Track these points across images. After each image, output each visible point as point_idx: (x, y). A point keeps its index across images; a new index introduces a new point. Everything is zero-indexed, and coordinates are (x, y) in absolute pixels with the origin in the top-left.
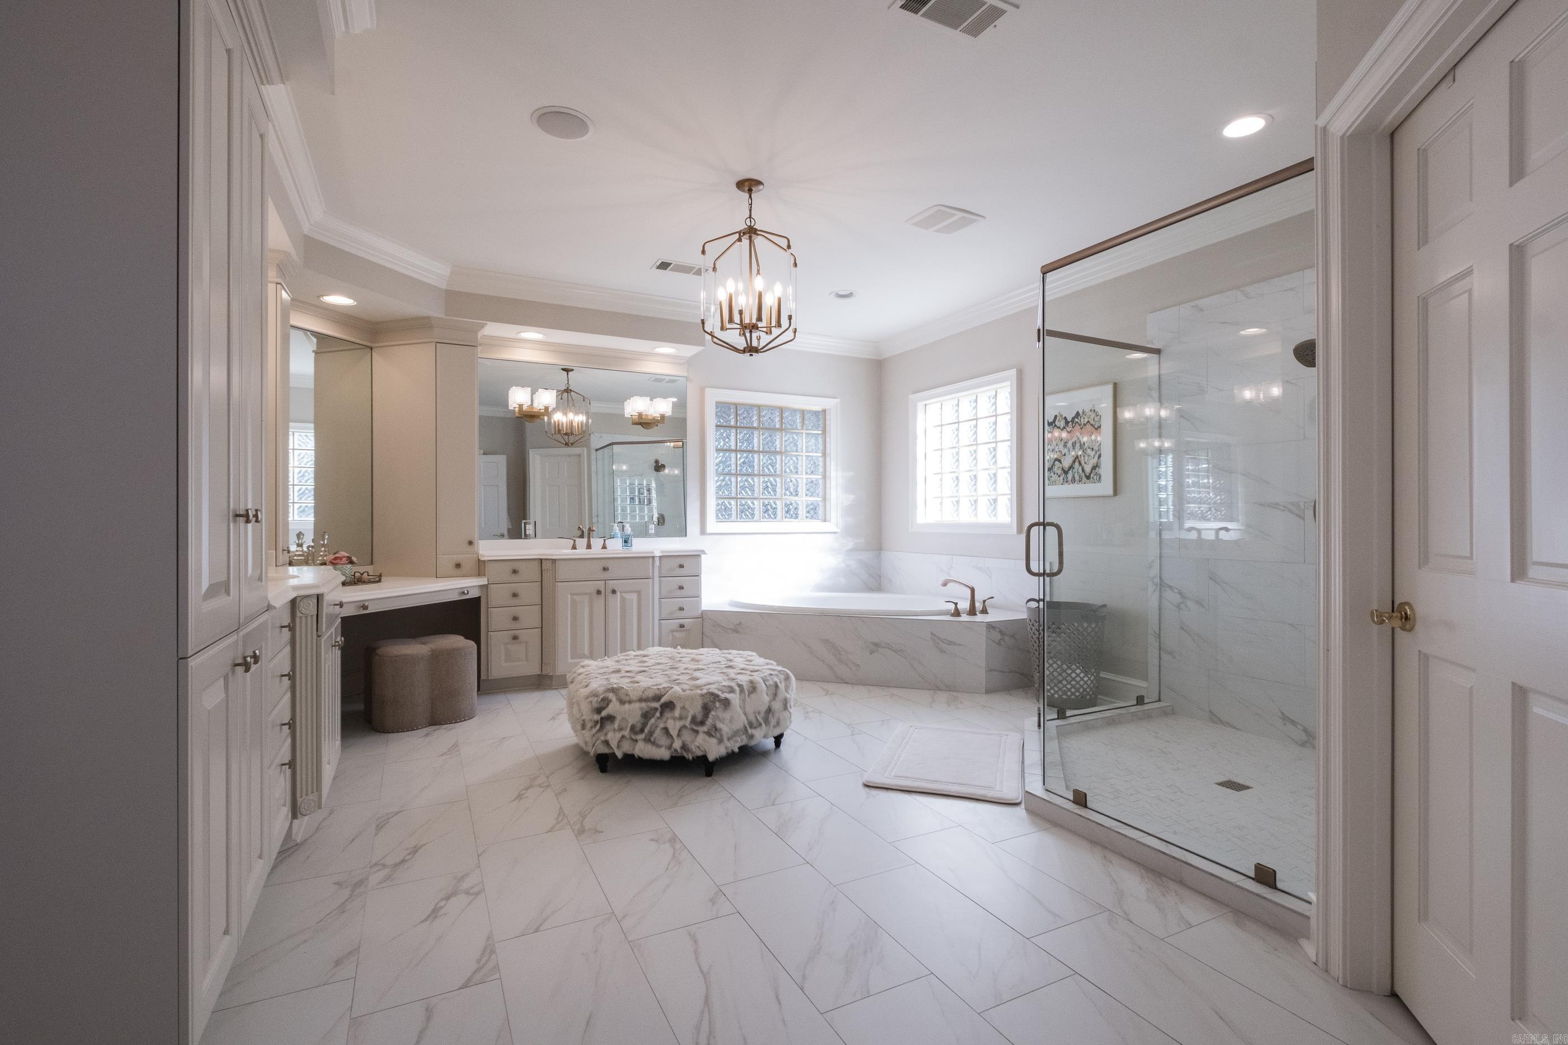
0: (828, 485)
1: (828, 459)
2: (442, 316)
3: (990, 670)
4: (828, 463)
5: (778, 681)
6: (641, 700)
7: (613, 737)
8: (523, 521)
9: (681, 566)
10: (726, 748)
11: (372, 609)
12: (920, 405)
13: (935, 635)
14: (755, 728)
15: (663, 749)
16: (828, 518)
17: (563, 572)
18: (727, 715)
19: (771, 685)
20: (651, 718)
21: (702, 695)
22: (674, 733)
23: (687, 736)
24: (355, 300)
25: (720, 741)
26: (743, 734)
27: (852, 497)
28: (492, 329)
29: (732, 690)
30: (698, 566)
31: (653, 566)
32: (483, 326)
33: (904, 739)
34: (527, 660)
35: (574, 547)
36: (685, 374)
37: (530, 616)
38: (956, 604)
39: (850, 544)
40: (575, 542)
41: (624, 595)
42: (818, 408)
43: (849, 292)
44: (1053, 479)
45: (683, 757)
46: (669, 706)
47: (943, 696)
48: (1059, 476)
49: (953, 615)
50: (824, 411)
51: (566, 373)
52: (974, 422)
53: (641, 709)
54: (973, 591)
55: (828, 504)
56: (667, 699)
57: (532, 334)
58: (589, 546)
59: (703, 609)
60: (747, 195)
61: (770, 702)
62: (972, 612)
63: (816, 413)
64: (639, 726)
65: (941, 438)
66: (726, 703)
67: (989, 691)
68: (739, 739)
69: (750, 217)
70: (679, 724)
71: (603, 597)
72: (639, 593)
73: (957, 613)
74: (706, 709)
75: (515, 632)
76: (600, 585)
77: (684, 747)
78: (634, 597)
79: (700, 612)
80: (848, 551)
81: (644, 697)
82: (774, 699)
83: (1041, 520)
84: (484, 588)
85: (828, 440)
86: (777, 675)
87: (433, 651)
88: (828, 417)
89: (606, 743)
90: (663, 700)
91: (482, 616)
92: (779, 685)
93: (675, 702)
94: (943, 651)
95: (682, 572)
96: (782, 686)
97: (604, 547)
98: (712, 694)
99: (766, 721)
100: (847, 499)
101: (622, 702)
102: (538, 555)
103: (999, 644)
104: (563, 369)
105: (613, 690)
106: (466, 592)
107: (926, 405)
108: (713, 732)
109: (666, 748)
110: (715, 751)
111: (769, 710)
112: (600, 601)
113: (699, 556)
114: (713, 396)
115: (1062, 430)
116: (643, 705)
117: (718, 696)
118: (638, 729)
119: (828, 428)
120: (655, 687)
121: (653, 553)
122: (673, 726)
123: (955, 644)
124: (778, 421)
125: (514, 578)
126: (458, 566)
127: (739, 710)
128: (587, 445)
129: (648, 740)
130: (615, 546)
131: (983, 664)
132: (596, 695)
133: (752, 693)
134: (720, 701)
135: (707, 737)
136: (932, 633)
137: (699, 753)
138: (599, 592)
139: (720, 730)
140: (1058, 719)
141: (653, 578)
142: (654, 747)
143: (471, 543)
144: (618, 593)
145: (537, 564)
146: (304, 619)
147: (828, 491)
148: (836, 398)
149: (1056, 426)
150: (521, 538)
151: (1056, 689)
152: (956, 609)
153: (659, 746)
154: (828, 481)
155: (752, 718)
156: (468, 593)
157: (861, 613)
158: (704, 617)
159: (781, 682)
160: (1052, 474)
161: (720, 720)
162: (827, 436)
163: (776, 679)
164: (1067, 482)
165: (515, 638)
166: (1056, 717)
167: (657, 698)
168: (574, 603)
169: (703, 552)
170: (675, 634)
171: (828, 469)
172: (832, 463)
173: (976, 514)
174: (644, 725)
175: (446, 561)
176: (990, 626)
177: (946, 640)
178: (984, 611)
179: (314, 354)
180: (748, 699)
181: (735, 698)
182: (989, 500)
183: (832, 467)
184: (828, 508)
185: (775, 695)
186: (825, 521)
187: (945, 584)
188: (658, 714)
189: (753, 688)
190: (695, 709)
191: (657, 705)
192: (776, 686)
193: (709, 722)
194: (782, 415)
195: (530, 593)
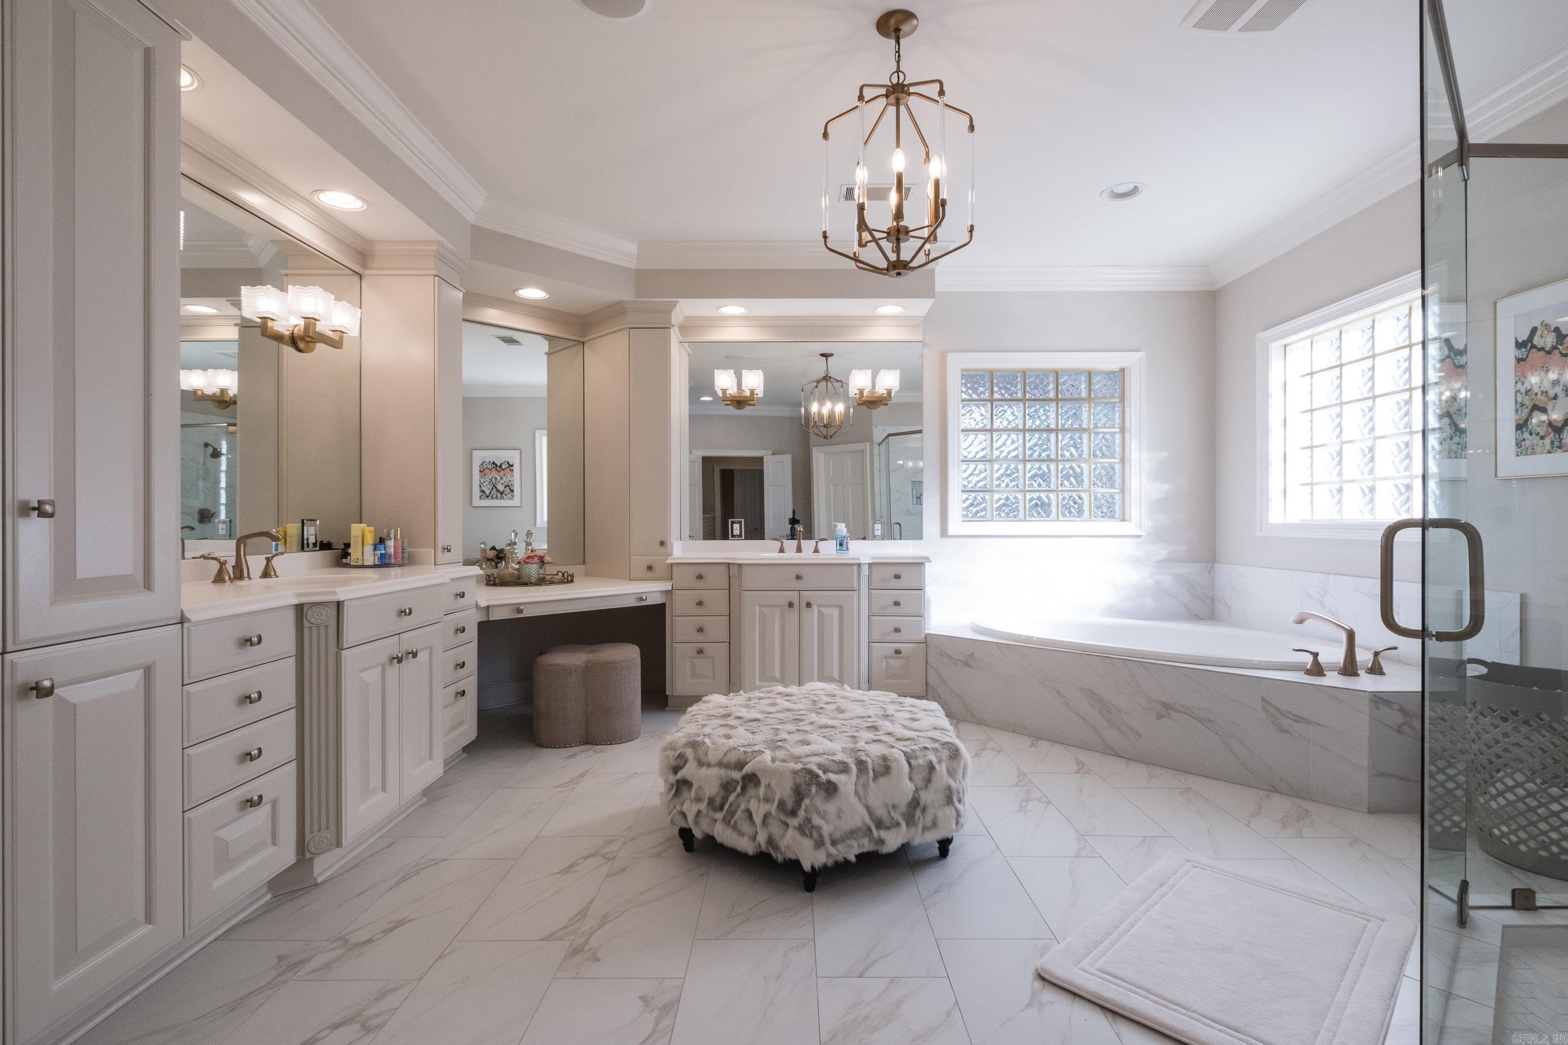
0: (1127, 472)
1: (1127, 436)
2: (633, 299)
3: (1377, 774)
4: (1127, 441)
5: (934, 760)
6: (721, 764)
7: (691, 809)
8: (730, 520)
9: (897, 577)
10: (829, 855)
11: (528, 613)
12: (1275, 348)
13: (1269, 703)
14: (889, 828)
15: (746, 839)
16: (1127, 517)
17: (749, 579)
18: (830, 808)
19: (919, 765)
20: (731, 792)
21: (795, 772)
22: (758, 819)
23: (775, 828)
24: (548, 293)
25: (820, 844)
26: (865, 836)
27: (1166, 487)
28: (687, 308)
29: (844, 769)
30: (921, 577)
31: (859, 576)
32: (674, 305)
33: (1163, 884)
34: (714, 679)
35: (782, 550)
36: (920, 338)
37: (717, 628)
38: (1315, 655)
39: (1163, 553)
40: (782, 544)
41: (823, 609)
42: (1115, 367)
43: (1131, 186)
44: (1528, 443)
45: (770, 855)
46: (752, 780)
47: (1280, 804)
48: (1542, 438)
49: (1309, 672)
50: (1123, 370)
51: (825, 358)
52: (1369, 363)
53: (720, 778)
54: (1351, 635)
55: (1127, 496)
56: (751, 769)
57: (732, 308)
58: (799, 550)
59: (927, 631)
60: (893, 42)
61: (917, 790)
62: (1350, 668)
63: (1109, 374)
64: (718, 800)
65: (1311, 393)
66: (830, 789)
67: (1374, 810)
68: (855, 844)
69: (898, 71)
70: (764, 808)
71: (797, 612)
72: (840, 607)
73: (1317, 669)
74: (799, 794)
75: (700, 645)
76: (794, 596)
77: (770, 841)
78: (835, 612)
79: (923, 635)
80: (1159, 562)
81: (725, 761)
82: (926, 787)
83: (1418, 515)
84: (668, 593)
85: (1127, 409)
86: (936, 750)
87: (588, 662)
88: (1127, 378)
89: (684, 815)
90: (747, 769)
91: (667, 626)
92: (937, 766)
93: (759, 775)
94: (1284, 731)
95: (898, 583)
96: (942, 769)
97: (816, 551)
98: (810, 772)
99: (910, 819)
100: (1160, 489)
101: (701, 763)
102: (726, 558)
103: (1399, 730)
104: (822, 355)
105: (694, 745)
106: (644, 598)
107: (1285, 346)
108: (806, 829)
109: (750, 837)
110: (811, 858)
111: (915, 803)
112: (792, 616)
113: (922, 564)
114: (957, 363)
115: (1549, 353)
116: (723, 772)
117: (817, 776)
118: (717, 804)
119: (1127, 394)
120: (742, 749)
121: (859, 559)
122: (759, 811)
123: (1307, 721)
124: (1053, 388)
125: (700, 584)
126: (650, 568)
127: (854, 800)
128: (868, 438)
129: (727, 821)
130: (829, 550)
131: (1364, 761)
132: (674, 749)
133: (883, 775)
134: (820, 785)
135: (798, 836)
136: (1263, 699)
137: (793, 857)
138: (791, 605)
139: (818, 829)
140: (1513, 907)
141: (859, 590)
142: (735, 834)
143: (662, 544)
144: (815, 608)
145: (724, 568)
146: (315, 630)
147: (1127, 480)
148: (1140, 351)
149: (1533, 346)
150: (728, 539)
151: (1522, 835)
152: (1316, 662)
153: (741, 834)
154: (1127, 466)
155: (881, 812)
156: (646, 599)
157: (1144, 655)
158: (928, 641)
159: (940, 761)
160: (1526, 435)
161: (818, 813)
162: (1127, 404)
163: (933, 758)
164: (1560, 447)
165: (700, 652)
166: (1509, 903)
167: (740, 765)
168: (763, 615)
169: (927, 559)
170: (891, 661)
171: (1127, 449)
172: (1133, 441)
173: (1372, 509)
174: (725, 799)
175: (639, 562)
176: (1378, 699)
177: (1290, 712)
178: (1376, 669)
179: (546, 356)
180: (872, 784)
181: (846, 782)
182: (1396, 486)
183: (1133, 446)
184: (1127, 502)
185: (928, 781)
186: (1123, 520)
187: (1300, 621)
188: (739, 789)
189: (885, 768)
190: (783, 791)
191: (737, 775)
192: (931, 767)
193: (802, 813)
194: (1057, 380)
195: (716, 601)
